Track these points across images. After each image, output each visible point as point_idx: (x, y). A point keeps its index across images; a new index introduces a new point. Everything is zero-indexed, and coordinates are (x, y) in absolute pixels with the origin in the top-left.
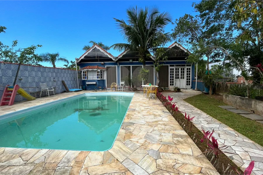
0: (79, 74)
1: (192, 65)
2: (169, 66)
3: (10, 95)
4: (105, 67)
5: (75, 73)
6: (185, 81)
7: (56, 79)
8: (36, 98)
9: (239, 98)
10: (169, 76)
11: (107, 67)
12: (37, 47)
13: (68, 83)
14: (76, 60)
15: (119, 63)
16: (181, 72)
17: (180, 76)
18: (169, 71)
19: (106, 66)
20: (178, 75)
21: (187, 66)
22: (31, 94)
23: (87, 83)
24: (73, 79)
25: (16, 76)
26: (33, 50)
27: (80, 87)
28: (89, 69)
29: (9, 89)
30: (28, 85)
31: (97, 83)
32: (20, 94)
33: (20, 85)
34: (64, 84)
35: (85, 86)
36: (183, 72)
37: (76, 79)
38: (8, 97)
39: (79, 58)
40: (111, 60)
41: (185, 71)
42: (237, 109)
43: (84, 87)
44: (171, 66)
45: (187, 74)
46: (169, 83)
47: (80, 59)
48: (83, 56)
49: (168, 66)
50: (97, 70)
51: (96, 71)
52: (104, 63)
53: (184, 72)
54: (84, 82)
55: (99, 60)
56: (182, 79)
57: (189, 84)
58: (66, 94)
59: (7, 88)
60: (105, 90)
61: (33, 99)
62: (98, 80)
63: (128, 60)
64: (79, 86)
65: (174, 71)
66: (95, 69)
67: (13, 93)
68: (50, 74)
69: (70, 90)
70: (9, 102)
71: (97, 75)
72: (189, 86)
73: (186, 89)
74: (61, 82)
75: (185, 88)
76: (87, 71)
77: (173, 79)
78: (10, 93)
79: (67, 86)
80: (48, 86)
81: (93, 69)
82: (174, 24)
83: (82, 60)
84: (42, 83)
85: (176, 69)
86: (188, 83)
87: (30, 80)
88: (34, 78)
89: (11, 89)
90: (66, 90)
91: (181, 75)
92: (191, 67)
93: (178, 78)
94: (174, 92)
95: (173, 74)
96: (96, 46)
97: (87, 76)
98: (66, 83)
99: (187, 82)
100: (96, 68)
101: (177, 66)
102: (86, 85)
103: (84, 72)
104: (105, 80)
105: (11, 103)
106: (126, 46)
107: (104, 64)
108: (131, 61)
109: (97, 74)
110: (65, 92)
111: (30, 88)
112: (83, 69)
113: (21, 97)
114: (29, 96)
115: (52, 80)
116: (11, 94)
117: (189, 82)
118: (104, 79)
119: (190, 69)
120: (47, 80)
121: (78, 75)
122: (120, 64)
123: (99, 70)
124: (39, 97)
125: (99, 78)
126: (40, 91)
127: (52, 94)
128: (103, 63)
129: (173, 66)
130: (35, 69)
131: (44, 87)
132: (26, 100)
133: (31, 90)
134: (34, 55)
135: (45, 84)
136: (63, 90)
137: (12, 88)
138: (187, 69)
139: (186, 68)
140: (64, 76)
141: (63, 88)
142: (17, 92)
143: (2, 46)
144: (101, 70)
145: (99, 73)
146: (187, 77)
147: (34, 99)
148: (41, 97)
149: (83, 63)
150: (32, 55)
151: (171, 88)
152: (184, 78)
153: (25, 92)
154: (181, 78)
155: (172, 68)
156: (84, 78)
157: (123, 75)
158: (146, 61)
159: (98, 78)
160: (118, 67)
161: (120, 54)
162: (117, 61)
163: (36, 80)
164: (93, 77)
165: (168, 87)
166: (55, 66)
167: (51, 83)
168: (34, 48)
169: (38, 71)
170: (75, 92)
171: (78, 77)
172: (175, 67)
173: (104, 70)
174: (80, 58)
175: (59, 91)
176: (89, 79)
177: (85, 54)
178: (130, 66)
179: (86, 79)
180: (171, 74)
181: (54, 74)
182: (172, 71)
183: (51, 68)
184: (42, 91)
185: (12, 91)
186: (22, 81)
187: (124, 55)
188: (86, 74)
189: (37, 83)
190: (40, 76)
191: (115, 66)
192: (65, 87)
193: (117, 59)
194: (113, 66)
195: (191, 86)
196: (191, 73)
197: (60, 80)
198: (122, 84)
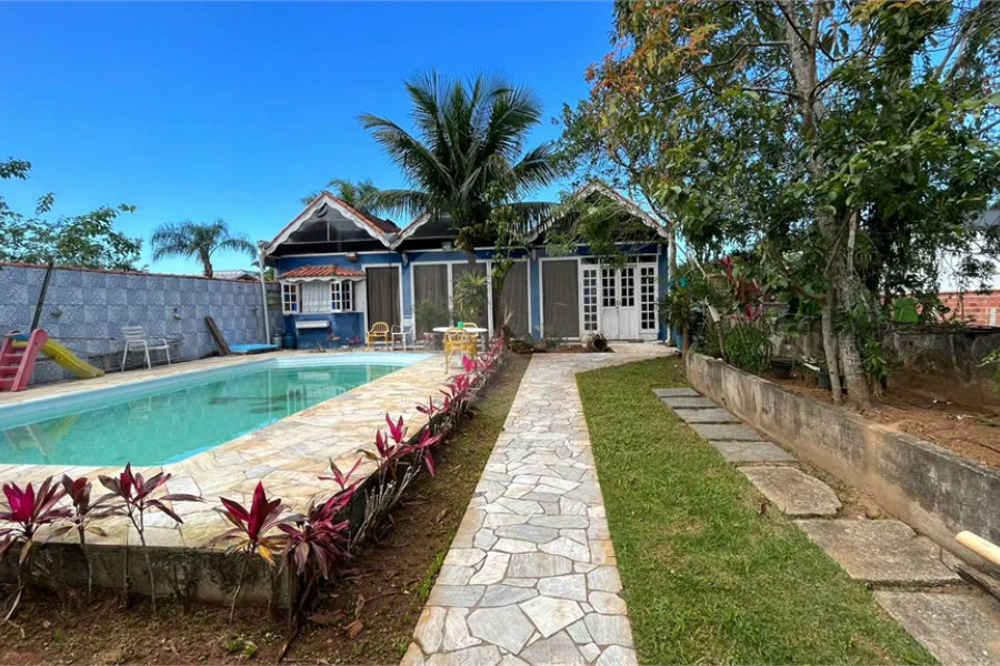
0: (269, 295)
1: (660, 257)
2: (579, 261)
3: (18, 360)
4: (360, 268)
5: (258, 291)
6: (635, 312)
7: (182, 314)
8: (107, 372)
9: (707, 361)
10: (581, 296)
11: (367, 269)
13: (228, 327)
14: (262, 246)
15: (407, 254)
16: (624, 282)
17: (618, 297)
18: (581, 278)
19: (364, 267)
20: (612, 292)
21: (644, 259)
23: (299, 325)
24: (247, 313)
25: (40, 304)
26: (105, 220)
27: (277, 339)
28: (305, 276)
29: (15, 344)
30: (82, 332)
31: (334, 324)
32: (53, 358)
33: (56, 331)
34: (210, 328)
35: (294, 334)
36: (628, 283)
37: (259, 313)
38: (12, 367)
39: (270, 241)
40: (377, 245)
41: (637, 277)
42: (697, 397)
43: (289, 338)
44: (585, 261)
45: (644, 290)
46: (582, 322)
47: (276, 244)
48: (283, 232)
49: (576, 261)
50: (333, 280)
51: (327, 283)
52: (358, 257)
53: (631, 282)
54: (290, 320)
55: (340, 247)
56: (628, 307)
57: (652, 326)
58: (216, 359)
59: (11, 340)
60: (363, 347)
61: (94, 375)
62: (336, 315)
63: (438, 244)
64: (272, 336)
65: (599, 279)
66: (323, 275)
67: (25, 355)
68: (161, 297)
69: (232, 349)
70: (12, 382)
71: (333, 299)
72: (652, 330)
73: (642, 341)
74: (203, 323)
75: (637, 338)
76: (301, 285)
77: (594, 309)
78: (17, 354)
79: (225, 337)
80: (151, 333)
81: (317, 275)
83: (280, 246)
84: (131, 323)
85: (605, 273)
86: (648, 321)
87: (88, 316)
89: (22, 344)
90: (220, 350)
91: (624, 292)
92: (655, 266)
93: (613, 303)
94: (585, 352)
95: (594, 291)
96: (326, 199)
97: (298, 302)
98: (220, 324)
99: (644, 316)
100: (328, 275)
101: (607, 261)
102: (297, 333)
103: (286, 288)
104: (362, 314)
105: (20, 384)
107: (357, 261)
108: (447, 247)
109: (331, 292)
110: (215, 354)
111: (89, 342)
112: (285, 277)
113: (58, 369)
114: (83, 364)
115: (168, 314)
116: (21, 358)
117: (652, 316)
118: (358, 310)
119: (651, 271)
120: (151, 315)
121: (268, 299)
122: (412, 257)
123: (338, 281)
124: (119, 371)
125: (339, 308)
126: (123, 352)
127: (159, 361)
128: (352, 255)
129: (593, 261)
130: (108, 279)
131: (136, 338)
132: (74, 376)
133: (92, 349)
134: (111, 235)
135: (140, 327)
136: (210, 350)
137: (24, 339)
138: (644, 271)
139: (638, 267)
140: (212, 302)
141: (208, 342)
142: (43, 351)
143: (5, 211)
144: (344, 279)
145: (338, 289)
146: (644, 298)
147: (98, 376)
148: (126, 369)
149: (282, 258)
150: (106, 236)
151: (588, 337)
152: (632, 303)
153: (69, 352)
154: (624, 303)
155: (590, 267)
156: (287, 308)
157: (424, 292)
159: (334, 308)
160: (406, 267)
162: (399, 250)
163: (111, 315)
164: (318, 304)
165: (578, 336)
167: (163, 327)
170: (248, 353)
171: (269, 305)
172: (599, 265)
173: (355, 279)
174: (276, 239)
175: (196, 352)
176: (305, 311)
177: (291, 225)
178: (445, 266)
179: (296, 312)
180: (586, 292)
181: (177, 296)
182: (590, 278)
184: (129, 352)
185: (23, 349)
186: (64, 319)
187: (421, 227)
188: (297, 293)
189: (114, 326)
190: (126, 303)
191: (394, 265)
192: (216, 338)
193: (400, 242)
194: (387, 265)
195: (657, 329)
196: (656, 285)
197: (200, 314)
198: (407, 325)
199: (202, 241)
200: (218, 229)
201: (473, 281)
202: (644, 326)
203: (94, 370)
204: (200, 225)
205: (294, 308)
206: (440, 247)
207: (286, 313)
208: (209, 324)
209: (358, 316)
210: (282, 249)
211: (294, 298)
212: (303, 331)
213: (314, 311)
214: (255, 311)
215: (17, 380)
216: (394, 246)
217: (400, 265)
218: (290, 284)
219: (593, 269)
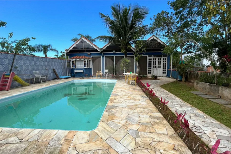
0: (68, 63)
1: (168, 56)
3: (7, 81)
4: (91, 57)
5: (65, 62)
6: (161, 69)
7: (48, 68)
8: (30, 84)
9: (209, 84)
10: (148, 65)
11: (93, 57)
12: (31, 39)
13: (58, 71)
14: (65, 50)
15: (103, 53)
16: (158, 62)
17: (157, 65)
18: (148, 61)
19: (92, 56)
20: (155, 64)
21: (164, 56)
22: (25, 80)
23: (75, 71)
24: (63, 68)
25: (12, 65)
26: (27, 41)
28: (77, 58)
29: (5, 76)
30: (23, 73)
31: (84, 71)
32: (16, 80)
33: (16, 73)
34: (54, 72)
35: (74, 74)
37: (65, 68)
38: (5, 83)
39: (68, 49)
40: (96, 51)
41: (162, 61)
42: (207, 94)
44: (149, 56)
45: (163, 64)
46: (148, 72)
48: (71, 47)
49: (147, 56)
50: (84, 60)
51: (83, 60)
52: (91, 54)
53: (160, 62)
54: (72, 70)
55: (86, 51)
56: (159, 68)
58: (56, 80)
59: (4, 75)
60: (91, 77)
61: (27, 85)
62: (85, 69)
63: (112, 51)
64: (68, 74)
65: (152, 61)
66: (82, 58)
67: (9, 80)
68: (42, 63)
69: (60, 77)
70: (6, 88)
71: (84, 64)
72: (165, 74)
73: (163, 77)
74: (52, 70)
75: (161, 76)
76: (76, 61)
77: (151, 68)
78: (7, 80)
79: (58, 74)
80: (40, 73)
81: (80, 58)
83: (70, 50)
84: (35, 70)
85: (154, 59)
87: (24, 68)
88: (28, 66)
89: (7, 76)
90: (57, 78)
92: (166, 58)
93: (155, 67)
94: (152, 79)
95: (151, 64)
96: (83, 38)
97: (75, 65)
98: (56, 71)
99: (163, 70)
100: (84, 58)
101: (154, 56)
102: (75, 73)
103: (72, 61)
104: (91, 68)
105: (8, 89)
106: (110, 38)
107: (90, 55)
108: (114, 52)
109: (84, 63)
112: (72, 59)
113: (16, 83)
114: (23, 82)
115: (44, 68)
116: (8, 81)
117: (165, 70)
118: (90, 68)
119: (166, 59)
120: (40, 68)
122: (104, 54)
123: (86, 60)
124: (33, 84)
125: (86, 67)
126: (34, 78)
127: (44, 81)
128: (89, 53)
129: (151, 56)
130: (29, 58)
131: (37, 74)
132: (21, 86)
133: (25, 77)
134: (28, 46)
135: (38, 72)
136: (54, 78)
137: (9, 75)
138: (164, 59)
139: (162, 58)
140: (55, 65)
141: (54, 76)
142: (13, 79)
145: (86, 62)
146: (163, 66)
147: (28, 85)
148: (35, 83)
149: (72, 53)
150: (26, 46)
151: (149, 75)
152: (160, 67)
153: (20, 79)
154: (158, 67)
155: (150, 58)
156: (72, 67)
157: (107, 64)
158: (127, 52)
159: (85, 67)
160: (103, 57)
161: (105, 46)
162: (102, 52)
163: (30, 68)
164: (80, 66)
165: (146, 75)
166: (47, 55)
167: (43, 71)
168: (28, 40)
169: (32, 60)
170: (64, 79)
171: (67, 66)
173: (90, 59)
175: (51, 78)
176: (77, 68)
177: (73, 45)
178: (113, 56)
179: (75, 68)
181: (46, 63)
182: (150, 61)
183: (43, 57)
185: (8, 78)
186: (18, 69)
187: (108, 46)
188: (75, 63)
189: (31, 71)
190: (34, 65)
192: (56, 75)
193: (102, 50)
194: (99, 56)
195: (166, 74)
196: (167, 63)
197: (52, 68)
198: (106, 72)
199: (45, 49)
200: (49, 46)
201: (127, 61)
202: (163, 73)
204: (44, 45)
205: (74, 67)
208: (54, 70)
209: (90, 69)
212: (76, 73)
213: (79, 67)
214: (64, 67)
215: (7, 87)
217: (101, 56)
218: (73, 61)
219: (151, 58)
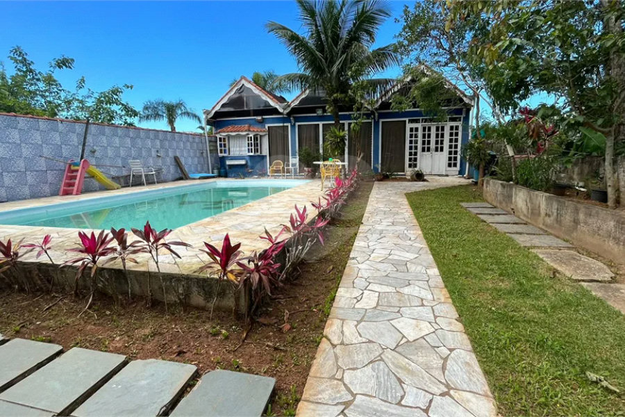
0: (211, 144)
1: (464, 118)
2: (407, 121)
3: (75, 177)
4: (265, 127)
5: (203, 141)
6: (444, 155)
7: (161, 154)
8: (123, 187)
9: (502, 184)
10: (407, 145)
11: (269, 127)
12: (125, 88)
13: (188, 162)
14: (204, 113)
15: (294, 117)
16: (437, 136)
17: (433, 145)
18: (408, 133)
19: (267, 126)
20: (429, 142)
21: (453, 120)
22: (113, 178)
23: (228, 162)
24: (198, 155)
25: (84, 145)
26: (117, 95)
27: (216, 171)
28: (231, 132)
29: (73, 168)
30: (107, 162)
31: (249, 162)
32: (93, 177)
33: (93, 162)
34: (177, 163)
35: (225, 168)
36: (440, 136)
37: (204, 155)
38: (72, 181)
39: (210, 109)
40: (275, 111)
41: (447, 132)
42: (495, 207)
43: (222, 170)
44: (411, 121)
45: (451, 141)
46: (407, 162)
47: (214, 112)
48: (218, 103)
49: (405, 121)
50: (248, 134)
51: (244, 136)
52: (263, 119)
53: (442, 136)
54: (223, 159)
55: (252, 113)
56: (439, 153)
57: (455, 165)
58: (182, 182)
59: (70, 166)
61: (116, 188)
62: (250, 156)
63: (313, 110)
64: (213, 169)
65: (420, 133)
66: (242, 131)
67: (79, 174)
68: (149, 143)
69: (191, 176)
70: (73, 190)
71: (249, 146)
72: (455, 168)
73: (447, 176)
74: (173, 160)
75: (444, 173)
76: (229, 137)
77: (416, 154)
78: (74, 174)
79: (186, 169)
80: (145, 165)
81: (238, 131)
82: (398, 21)
83: (216, 112)
84: (134, 158)
85: (424, 129)
86: (453, 162)
87: (110, 152)
88: (118, 149)
89: (76, 168)
90: (183, 177)
91: (437, 142)
92: (459, 124)
93: (429, 150)
94: (412, 181)
95: (416, 142)
96: (243, 82)
97: (227, 148)
98: (183, 161)
99: (450, 159)
100: (246, 131)
101: (426, 121)
102: (227, 168)
103: (220, 139)
104: (266, 156)
105: (77, 191)
106: (302, 78)
107: (262, 122)
108: (320, 112)
109: (247, 142)
110: (181, 179)
111: (111, 169)
112: (219, 132)
114: (109, 181)
115: (154, 154)
116: (76, 176)
117: (455, 159)
118: (264, 154)
119: (457, 128)
120: (144, 154)
121: (210, 146)
122: (297, 120)
123: (251, 135)
124: (129, 186)
125: (252, 152)
126: (130, 175)
127: (150, 182)
128: (259, 118)
129: (417, 121)
130: (120, 132)
131: (137, 167)
132: (105, 188)
133: (113, 172)
135: (138, 161)
136: (177, 176)
137: (78, 165)
138: (452, 128)
139: (448, 125)
140: (177, 148)
141: (176, 172)
142: (88, 173)
143: (60, 88)
144: (254, 133)
145: (251, 140)
146: (451, 147)
147: (118, 189)
148: (132, 186)
149: (217, 120)
151: (409, 172)
152: (442, 150)
153: (101, 174)
154: (436, 150)
155: (414, 125)
156: (221, 152)
159: (249, 152)
160: (293, 126)
161: (295, 98)
162: (289, 114)
163: (122, 153)
164: (239, 150)
165: (404, 172)
167: (151, 161)
168: (118, 91)
170: (199, 179)
171: (210, 150)
172: (420, 124)
173: (261, 134)
174: (213, 108)
175: (170, 177)
176: (232, 154)
177: (222, 99)
178: (318, 125)
179: (226, 155)
180: (411, 142)
181: (158, 142)
182: (414, 133)
184: (133, 176)
185: (77, 171)
186: (97, 154)
187: (303, 99)
188: (227, 143)
189: (124, 159)
190: (130, 146)
191: (285, 124)
192: (181, 169)
193: (289, 109)
194: (281, 125)
195: (458, 167)
196: (460, 137)
197: (171, 154)
198: (294, 162)
199: (171, 112)
200: (179, 105)
201: (338, 133)
202: (450, 165)
203: (115, 185)
204: (168, 102)
205: (225, 152)
206: (315, 112)
207: (220, 155)
208: (176, 159)
209: (263, 157)
210: (218, 114)
211: (225, 145)
212: (231, 166)
213: (237, 154)
214: (202, 153)
215: (75, 188)
216: (286, 112)
217: (289, 125)
218: (222, 137)
219: (416, 126)
